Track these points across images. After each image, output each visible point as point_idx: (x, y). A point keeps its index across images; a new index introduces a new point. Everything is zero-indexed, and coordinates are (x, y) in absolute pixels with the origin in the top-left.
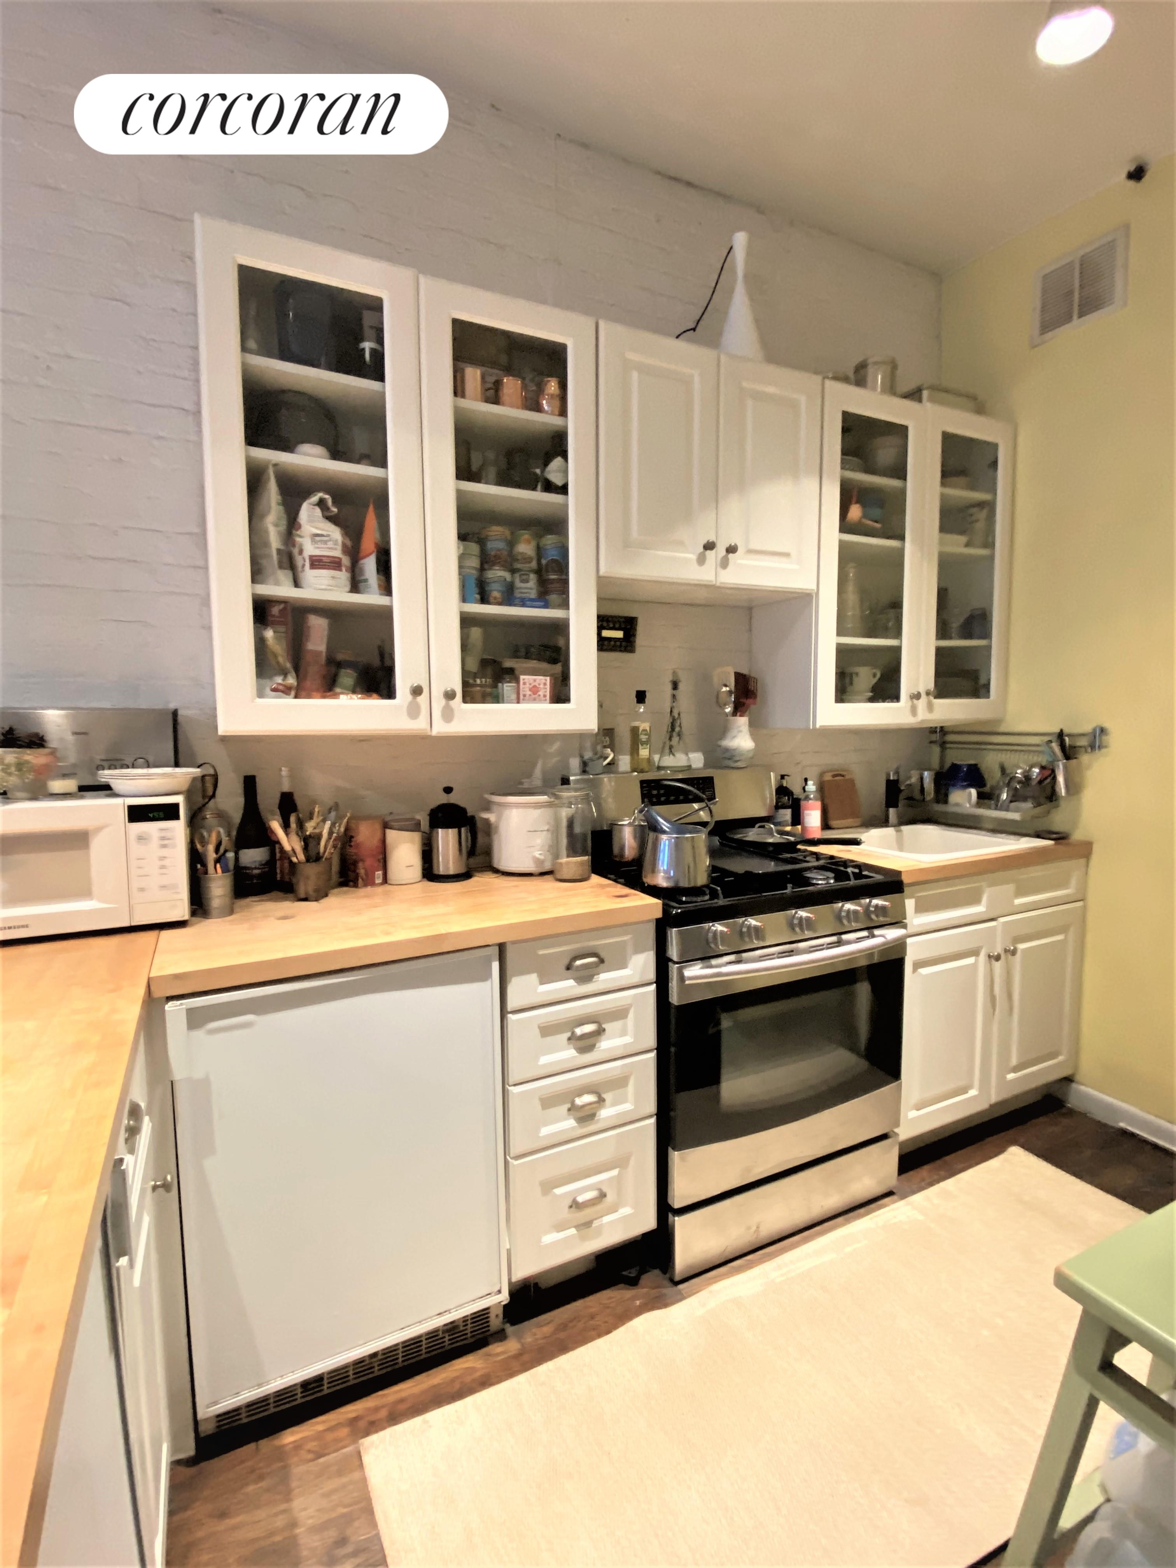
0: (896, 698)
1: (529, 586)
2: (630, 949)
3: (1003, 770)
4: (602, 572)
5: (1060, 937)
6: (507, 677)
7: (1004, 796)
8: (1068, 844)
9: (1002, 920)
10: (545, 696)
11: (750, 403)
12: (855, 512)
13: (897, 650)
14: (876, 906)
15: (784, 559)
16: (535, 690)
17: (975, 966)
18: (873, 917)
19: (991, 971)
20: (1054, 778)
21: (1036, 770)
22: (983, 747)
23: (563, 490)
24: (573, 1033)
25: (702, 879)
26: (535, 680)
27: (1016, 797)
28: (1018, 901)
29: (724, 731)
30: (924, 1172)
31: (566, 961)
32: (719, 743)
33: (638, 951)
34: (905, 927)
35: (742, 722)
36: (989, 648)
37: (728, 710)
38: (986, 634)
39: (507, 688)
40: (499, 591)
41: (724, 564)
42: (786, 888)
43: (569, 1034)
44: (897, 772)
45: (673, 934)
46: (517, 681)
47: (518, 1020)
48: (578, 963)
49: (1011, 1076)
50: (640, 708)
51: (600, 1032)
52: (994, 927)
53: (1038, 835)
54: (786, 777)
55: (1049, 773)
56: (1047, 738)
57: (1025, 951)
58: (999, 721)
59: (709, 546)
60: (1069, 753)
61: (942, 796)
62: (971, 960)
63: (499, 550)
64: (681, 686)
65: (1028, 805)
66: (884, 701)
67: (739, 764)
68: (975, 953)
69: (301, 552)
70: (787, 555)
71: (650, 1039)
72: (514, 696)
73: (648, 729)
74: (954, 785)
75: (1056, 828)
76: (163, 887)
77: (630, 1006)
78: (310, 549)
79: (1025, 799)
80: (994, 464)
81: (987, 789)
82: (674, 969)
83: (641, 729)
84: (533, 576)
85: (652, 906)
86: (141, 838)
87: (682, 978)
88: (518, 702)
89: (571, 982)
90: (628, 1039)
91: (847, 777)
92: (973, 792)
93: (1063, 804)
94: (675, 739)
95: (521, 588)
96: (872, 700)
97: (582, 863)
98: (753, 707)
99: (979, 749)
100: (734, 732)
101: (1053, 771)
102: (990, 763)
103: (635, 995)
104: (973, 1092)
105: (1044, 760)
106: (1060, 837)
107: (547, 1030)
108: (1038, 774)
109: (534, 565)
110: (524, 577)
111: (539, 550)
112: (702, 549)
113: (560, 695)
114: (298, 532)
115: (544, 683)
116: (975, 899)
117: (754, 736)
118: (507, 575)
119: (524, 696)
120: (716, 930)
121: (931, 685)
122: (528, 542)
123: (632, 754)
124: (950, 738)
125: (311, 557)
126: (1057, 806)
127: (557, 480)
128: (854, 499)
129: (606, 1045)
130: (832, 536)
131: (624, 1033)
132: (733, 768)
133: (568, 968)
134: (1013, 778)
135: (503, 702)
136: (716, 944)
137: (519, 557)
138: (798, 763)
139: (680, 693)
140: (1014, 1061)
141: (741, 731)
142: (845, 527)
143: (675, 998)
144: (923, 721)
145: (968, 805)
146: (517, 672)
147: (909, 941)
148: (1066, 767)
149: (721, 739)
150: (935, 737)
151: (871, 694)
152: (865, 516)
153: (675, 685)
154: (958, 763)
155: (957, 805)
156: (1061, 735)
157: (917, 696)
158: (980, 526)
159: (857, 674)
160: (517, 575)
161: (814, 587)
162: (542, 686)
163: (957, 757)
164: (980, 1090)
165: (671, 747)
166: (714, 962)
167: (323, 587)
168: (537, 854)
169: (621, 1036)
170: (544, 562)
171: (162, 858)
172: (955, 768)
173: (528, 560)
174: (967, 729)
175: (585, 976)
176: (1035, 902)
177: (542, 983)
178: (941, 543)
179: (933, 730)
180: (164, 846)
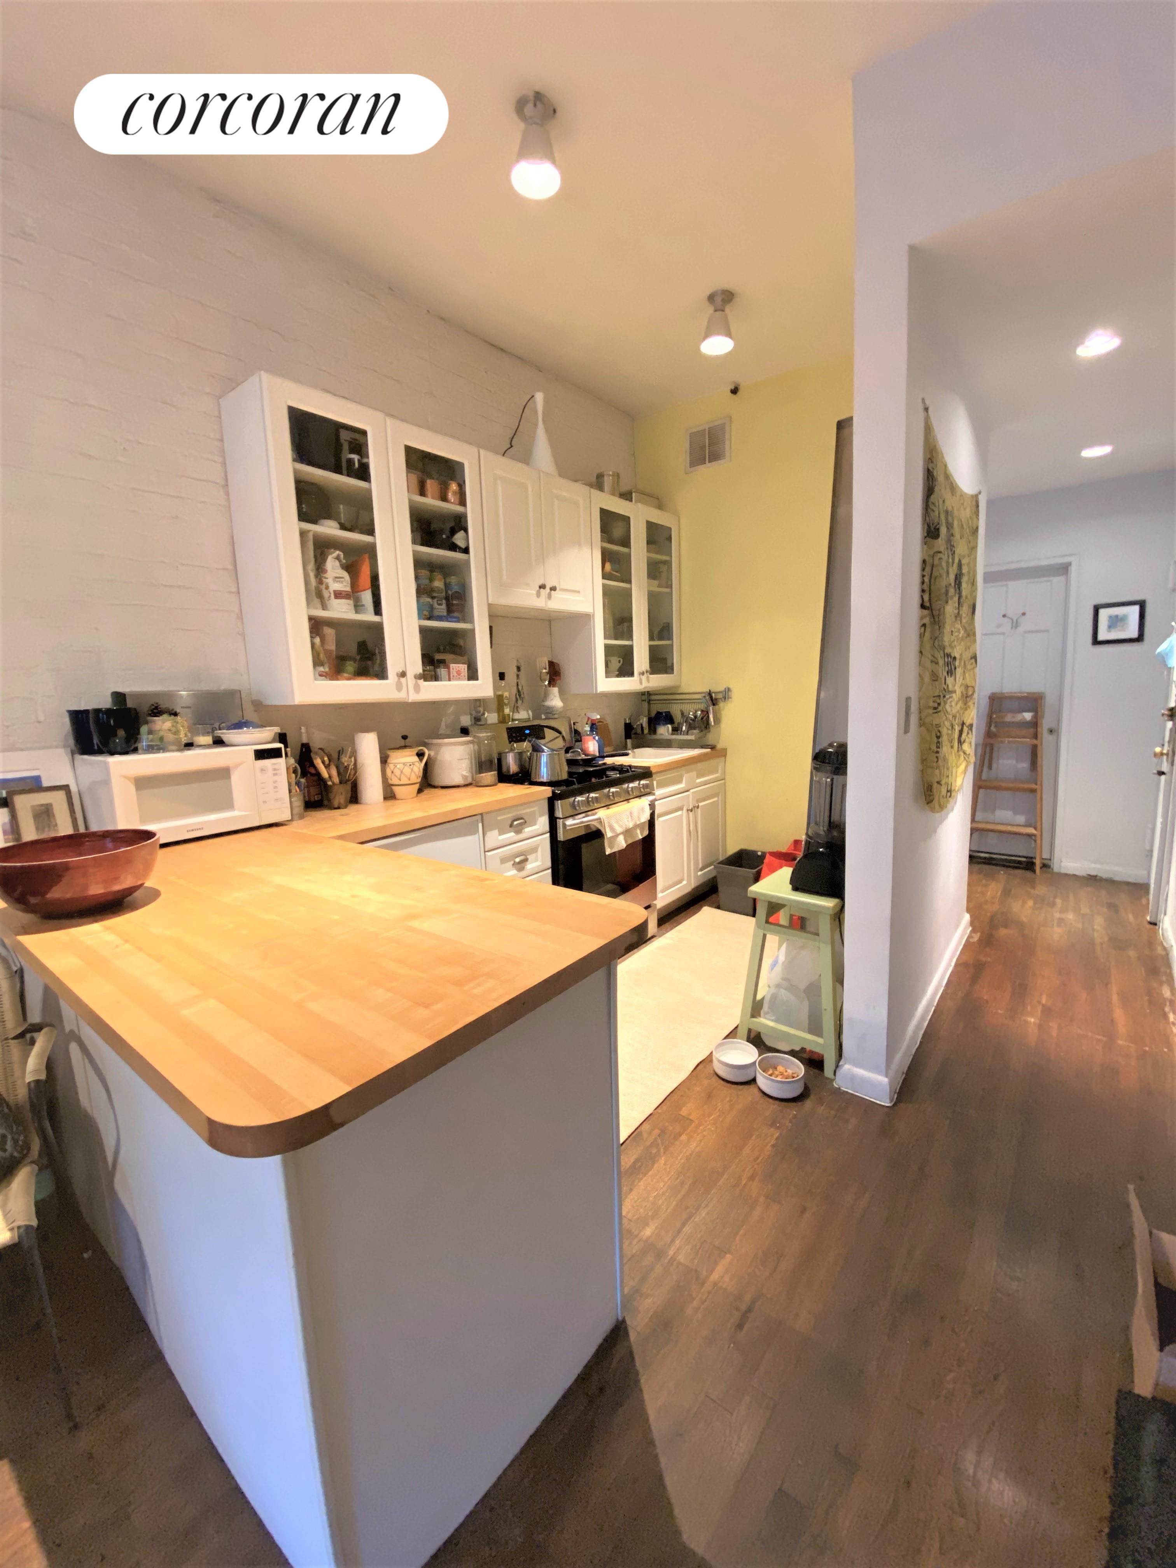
0: (631, 674)
1: (442, 609)
2: (537, 813)
3: (682, 714)
4: (490, 602)
5: (715, 799)
6: (441, 665)
7: (684, 728)
8: (716, 750)
9: (692, 791)
10: (465, 676)
11: (556, 502)
12: (608, 566)
13: (631, 647)
14: (643, 785)
15: (577, 594)
16: (459, 672)
17: (682, 815)
18: (642, 790)
19: (689, 818)
20: (708, 717)
21: (699, 712)
22: (670, 701)
23: (466, 551)
24: (515, 862)
25: (565, 776)
26: (459, 667)
27: (691, 727)
28: (698, 781)
29: (546, 696)
30: (667, 925)
31: (509, 822)
32: (543, 703)
33: (541, 815)
34: (654, 794)
35: (555, 690)
36: (672, 645)
37: (547, 683)
38: (670, 638)
39: (442, 672)
40: (427, 611)
41: (549, 597)
42: (603, 778)
43: (512, 862)
44: (630, 719)
45: (559, 804)
46: (448, 668)
47: (491, 855)
48: (515, 823)
49: (700, 873)
50: (502, 684)
51: (526, 860)
52: (689, 795)
53: (702, 747)
54: (576, 724)
55: (706, 713)
56: (703, 695)
57: (702, 806)
58: (678, 687)
59: (542, 587)
60: (714, 702)
61: (653, 730)
62: (679, 813)
63: (426, 585)
64: (522, 669)
65: (696, 731)
66: (624, 677)
67: (556, 716)
68: (681, 809)
69: (327, 588)
70: (578, 592)
71: (548, 863)
72: (447, 677)
73: (508, 696)
74: (659, 724)
75: (710, 743)
76: (277, 800)
77: (539, 845)
78: (335, 586)
79: (695, 728)
80: (669, 539)
81: (676, 725)
82: (560, 823)
83: (504, 696)
84: (444, 601)
85: (547, 791)
86: (262, 770)
87: (564, 825)
88: (449, 680)
89: (512, 834)
90: (539, 863)
91: (605, 723)
92: (670, 726)
93: (712, 729)
94: (520, 702)
95: (438, 609)
96: (618, 676)
97: (495, 774)
98: (558, 682)
99: (669, 703)
100: (551, 696)
101: (708, 713)
102: (675, 711)
103: (541, 839)
104: (685, 882)
105: (702, 706)
106: (713, 748)
107: (504, 860)
108: (701, 714)
109: (444, 594)
110: (439, 602)
111: (447, 586)
112: (538, 588)
113: (473, 675)
114: (325, 575)
115: (463, 668)
116: (679, 781)
117: (562, 700)
118: (429, 600)
119: (453, 676)
120: (579, 801)
121: (648, 669)
122: (440, 580)
123: (498, 713)
124: (653, 697)
125: (335, 591)
126: (710, 732)
127: (461, 544)
128: (607, 560)
129: (530, 866)
130: (599, 581)
131: (536, 860)
132: (552, 719)
133: (511, 826)
134: (688, 718)
135: (441, 681)
136: (580, 807)
137: (436, 590)
138: (579, 716)
139: (522, 673)
140: (700, 866)
141: (555, 696)
142: (605, 576)
143: (561, 837)
144: (645, 687)
145: (667, 734)
146: (447, 661)
147: (656, 803)
148: (713, 709)
149: (543, 701)
150: (644, 698)
151: (617, 673)
152: (612, 569)
153: (519, 669)
154: (660, 711)
155: (662, 734)
156: (710, 694)
157: (643, 674)
158: (664, 575)
159: (610, 661)
160: (435, 601)
161: (592, 611)
162: (463, 670)
163: (656, 708)
164: (687, 881)
165: (517, 707)
166: (577, 817)
167: (343, 610)
168: (465, 773)
169: (536, 862)
170: (450, 592)
171: (275, 782)
172: (659, 714)
173: (439, 590)
174: (662, 692)
175: (518, 832)
176: (706, 781)
177: (500, 835)
178: (649, 585)
179: (643, 694)
180: (275, 774)
